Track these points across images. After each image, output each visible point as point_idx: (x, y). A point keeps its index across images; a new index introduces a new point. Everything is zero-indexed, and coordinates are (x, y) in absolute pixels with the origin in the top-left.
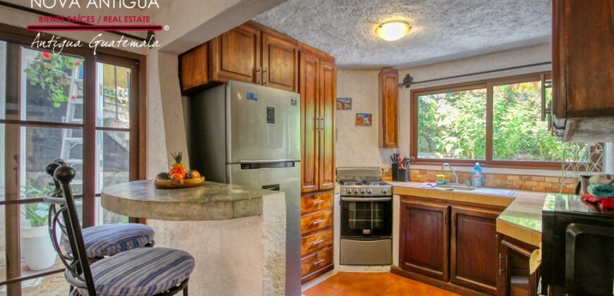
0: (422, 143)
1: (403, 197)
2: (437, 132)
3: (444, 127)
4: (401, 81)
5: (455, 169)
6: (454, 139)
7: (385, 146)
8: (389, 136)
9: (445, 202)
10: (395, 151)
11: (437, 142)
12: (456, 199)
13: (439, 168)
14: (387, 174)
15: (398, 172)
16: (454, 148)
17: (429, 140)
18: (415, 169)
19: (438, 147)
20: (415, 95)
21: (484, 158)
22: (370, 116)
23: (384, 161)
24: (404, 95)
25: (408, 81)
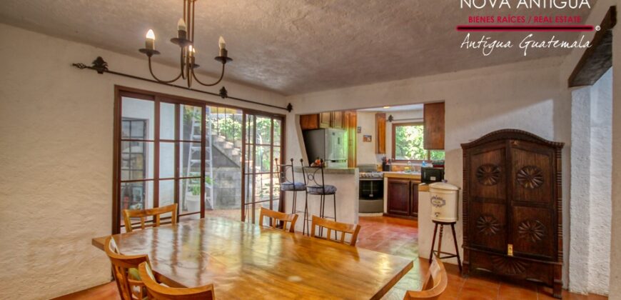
0: (398, 151)
1: (389, 178)
2: (406, 144)
3: (410, 141)
4: (387, 118)
5: (414, 164)
6: (416, 149)
7: (379, 153)
8: (380, 148)
9: (408, 179)
10: (384, 155)
11: (406, 150)
12: (414, 177)
13: (406, 164)
14: (380, 168)
15: (385, 167)
16: (415, 154)
17: (401, 149)
18: (394, 165)
19: (407, 153)
20: (394, 126)
21: (426, 159)
22: (370, 137)
23: (378, 161)
24: (389, 126)
25: (391, 119)
